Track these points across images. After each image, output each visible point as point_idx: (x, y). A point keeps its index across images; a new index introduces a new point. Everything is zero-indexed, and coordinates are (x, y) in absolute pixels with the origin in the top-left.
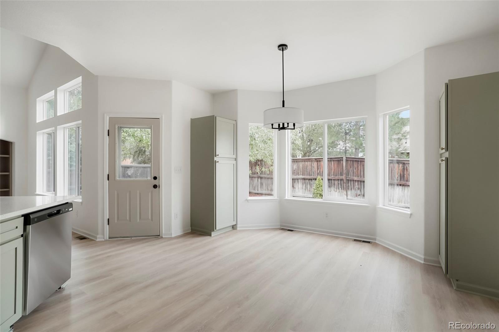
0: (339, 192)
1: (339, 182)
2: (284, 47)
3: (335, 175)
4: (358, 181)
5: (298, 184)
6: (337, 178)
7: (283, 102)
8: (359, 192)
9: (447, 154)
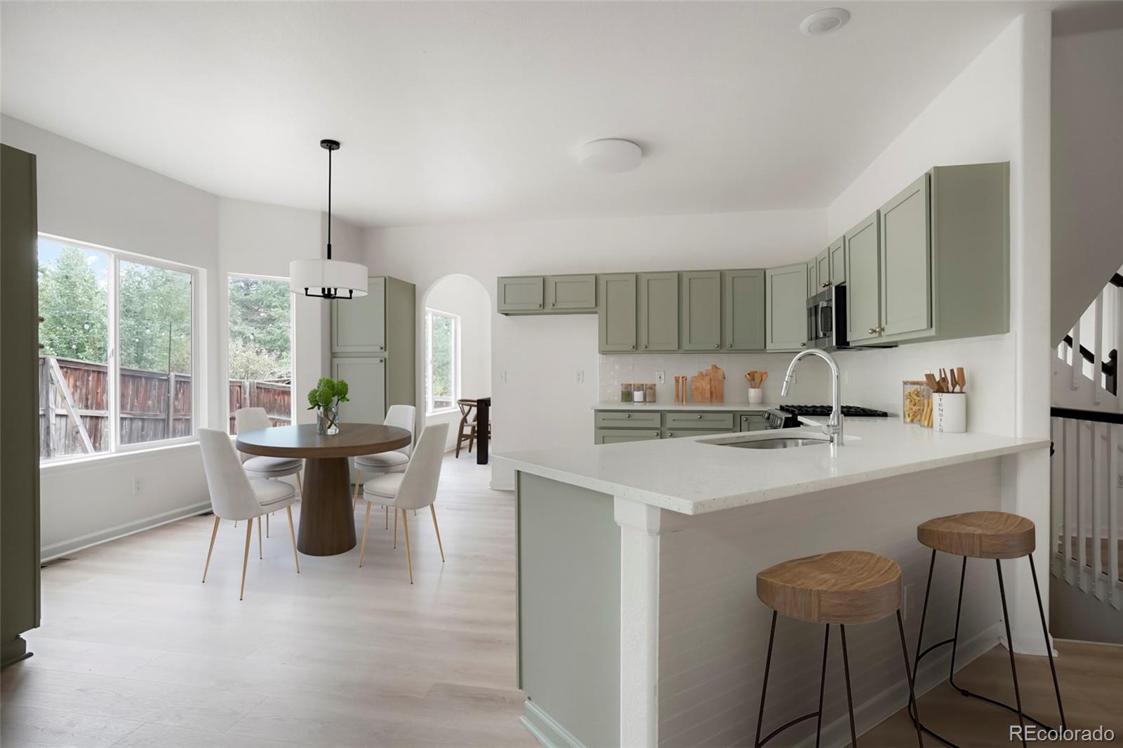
2: (334, 146)
7: (329, 246)
9: (386, 354)
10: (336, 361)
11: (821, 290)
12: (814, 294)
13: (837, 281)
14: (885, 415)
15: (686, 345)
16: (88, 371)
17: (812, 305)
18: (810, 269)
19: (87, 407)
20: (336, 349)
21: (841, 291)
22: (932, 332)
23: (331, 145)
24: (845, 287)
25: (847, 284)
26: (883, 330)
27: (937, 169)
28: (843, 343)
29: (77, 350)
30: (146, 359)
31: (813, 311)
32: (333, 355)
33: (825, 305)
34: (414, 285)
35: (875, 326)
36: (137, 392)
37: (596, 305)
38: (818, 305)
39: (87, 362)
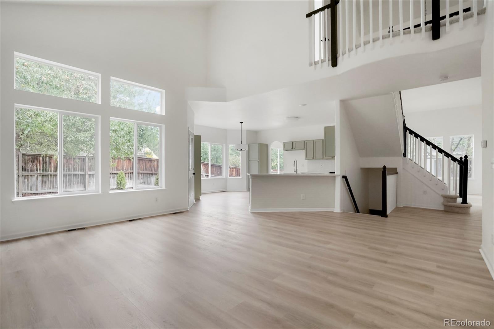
0: (129, 182)
1: (129, 175)
3: (126, 169)
4: (142, 173)
5: (93, 179)
6: (128, 172)
8: (142, 181)
9: (259, 160)
10: (250, 162)
16: (206, 165)
19: (206, 173)
20: (249, 159)
23: (241, 123)
29: (204, 160)
30: (218, 162)
32: (249, 161)
34: (267, 144)
36: (216, 170)
37: (304, 148)
39: (206, 162)
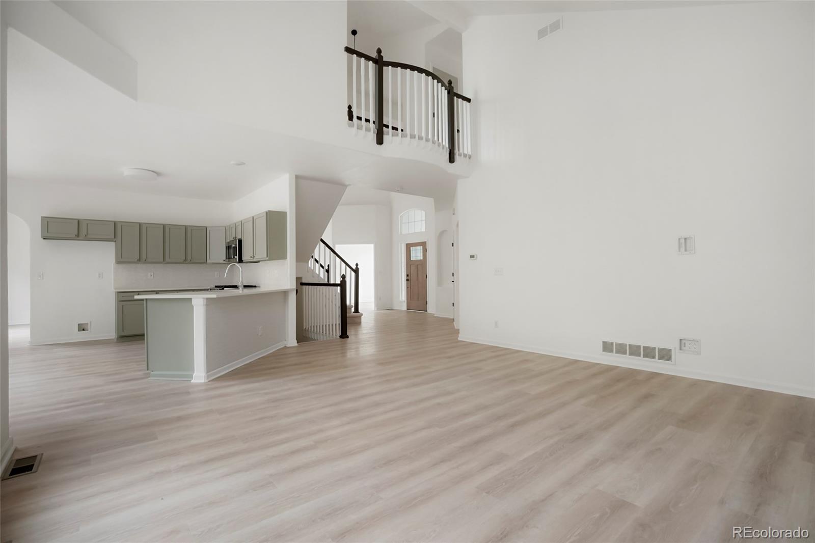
11: (232, 239)
12: (228, 241)
13: (239, 237)
14: (255, 287)
15: (167, 259)
17: (227, 245)
18: (227, 229)
21: (240, 241)
22: (268, 258)
24: (241, 240)
25: (242, 239)
26: (254, 257)
27: (269, 211)
28: (241, 261)
31: (228, 248)
33: (234, 246)
35: (252, 255)
37: (115, 237)
38: (231, 246)
